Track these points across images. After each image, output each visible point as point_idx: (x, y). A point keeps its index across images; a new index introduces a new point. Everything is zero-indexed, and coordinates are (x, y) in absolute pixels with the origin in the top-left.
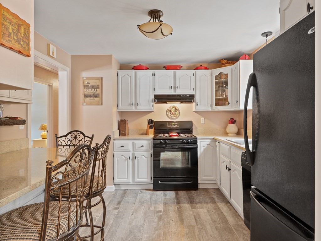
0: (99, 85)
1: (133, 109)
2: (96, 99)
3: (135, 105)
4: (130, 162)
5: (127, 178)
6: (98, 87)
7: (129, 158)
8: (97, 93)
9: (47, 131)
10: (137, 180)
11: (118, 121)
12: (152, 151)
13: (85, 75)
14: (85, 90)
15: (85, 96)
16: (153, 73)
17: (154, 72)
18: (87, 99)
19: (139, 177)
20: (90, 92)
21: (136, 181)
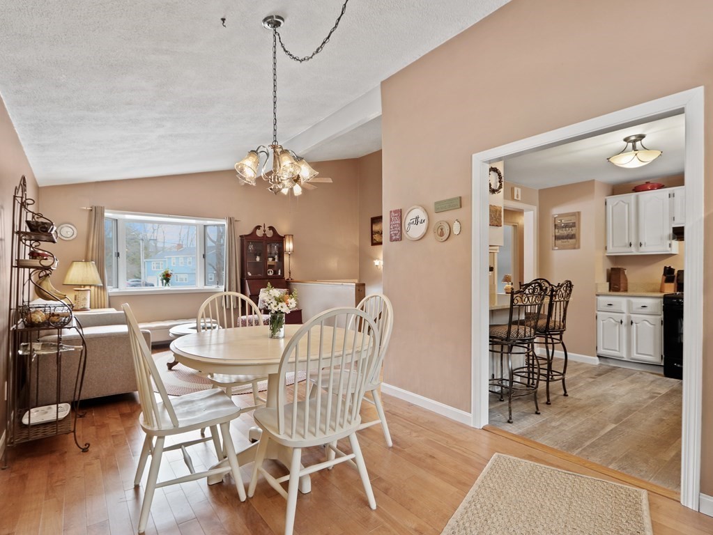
0: (575, 223)
1: (634, 251)
2: (570, 241)
3: (636, 245)
4: (624, 329)
5: (617, 349)
6: (574, 225)
7: (621, 322)
8: (573, 233)
9: (512, 284)
10: (635, 355)
11: (608, 270)
12: (662, 316)
13: (556, 211)
14: (557, 231)
15: (557, 238)
16: (672, 193)
17: (673, 190)
18: (559, 242)
19: (639, 352)
20: (564, 232)
21: (632, 357)
